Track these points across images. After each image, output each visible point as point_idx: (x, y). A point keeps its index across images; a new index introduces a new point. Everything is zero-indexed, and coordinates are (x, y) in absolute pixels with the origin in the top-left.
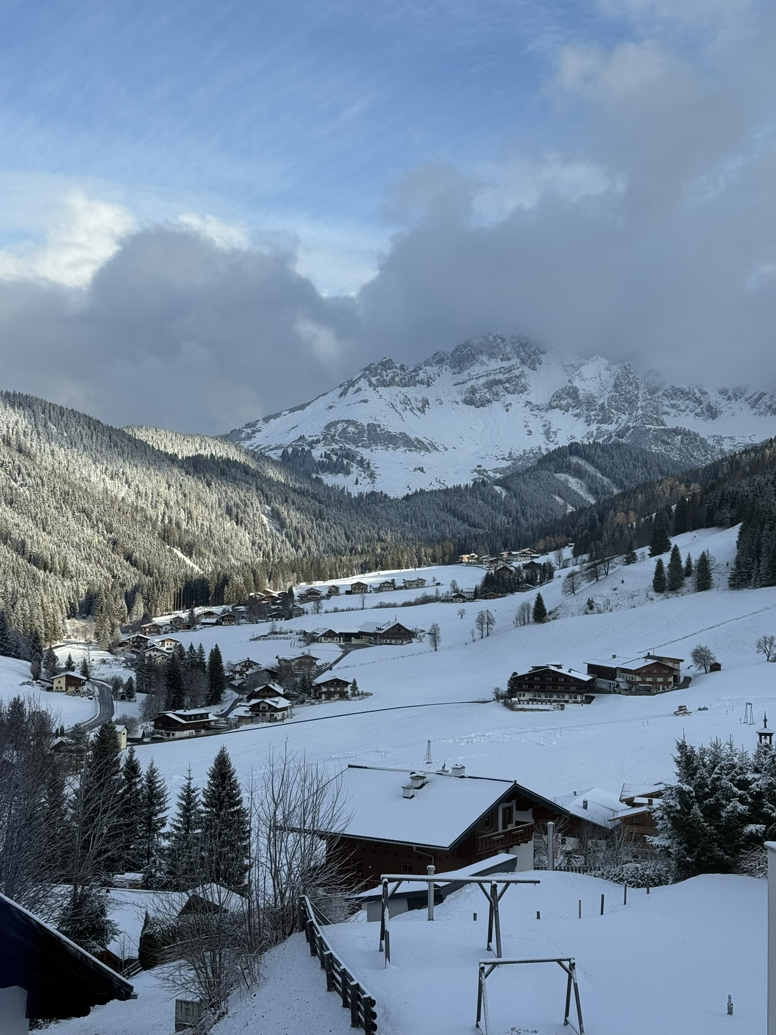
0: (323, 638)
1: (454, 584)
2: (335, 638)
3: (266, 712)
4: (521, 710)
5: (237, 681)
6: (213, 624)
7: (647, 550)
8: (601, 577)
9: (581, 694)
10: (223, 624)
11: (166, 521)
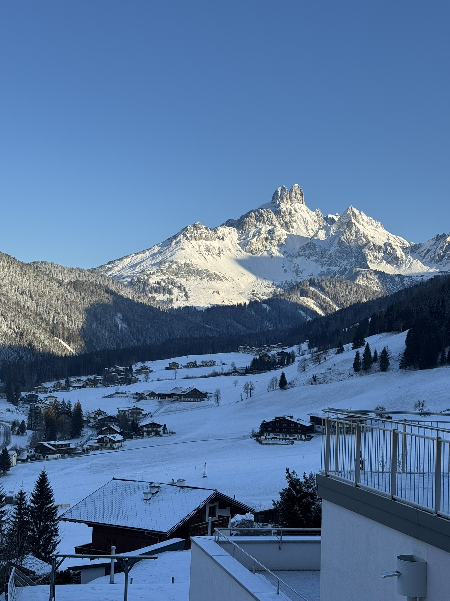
0: (148, 397)
1: (233, 364)
2: (156, 397)
3: (108, 443)
4: (267, 444)
5: (92, 424)
6: (80, 387)
7: (350, 345)
8: (322, 361)
9: (305, 434)
10: (87, 387)
11: (55, 322)
